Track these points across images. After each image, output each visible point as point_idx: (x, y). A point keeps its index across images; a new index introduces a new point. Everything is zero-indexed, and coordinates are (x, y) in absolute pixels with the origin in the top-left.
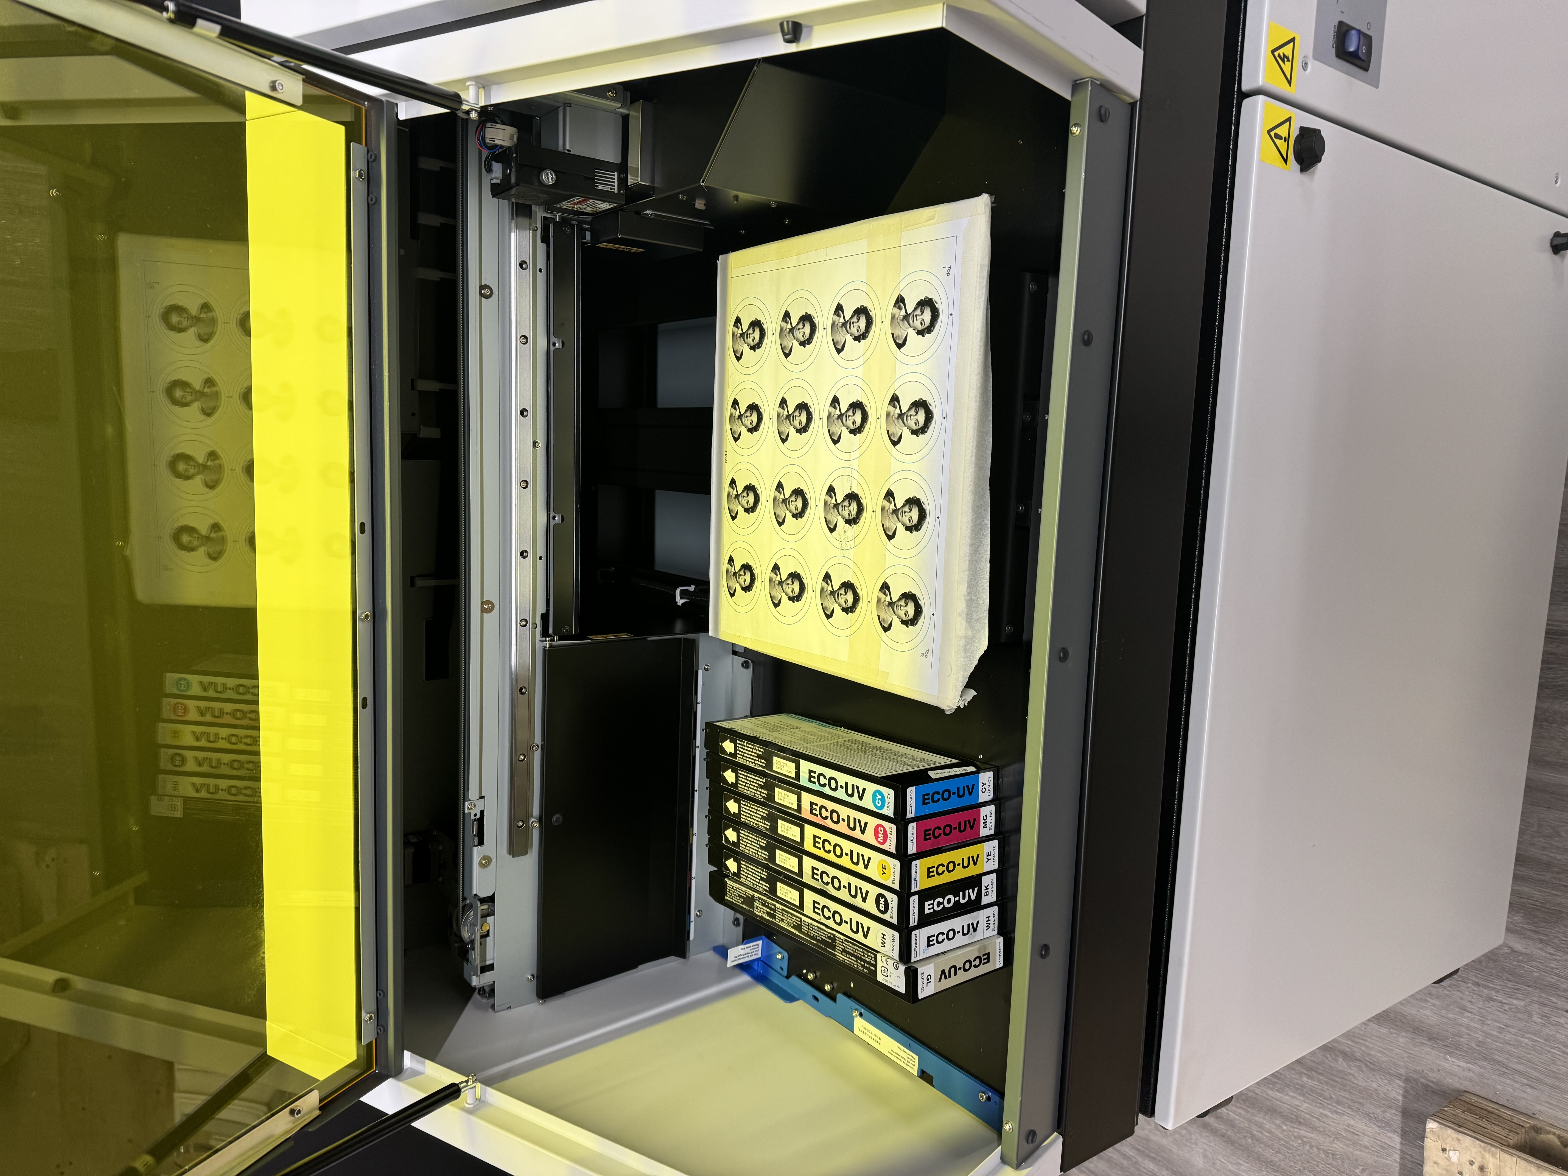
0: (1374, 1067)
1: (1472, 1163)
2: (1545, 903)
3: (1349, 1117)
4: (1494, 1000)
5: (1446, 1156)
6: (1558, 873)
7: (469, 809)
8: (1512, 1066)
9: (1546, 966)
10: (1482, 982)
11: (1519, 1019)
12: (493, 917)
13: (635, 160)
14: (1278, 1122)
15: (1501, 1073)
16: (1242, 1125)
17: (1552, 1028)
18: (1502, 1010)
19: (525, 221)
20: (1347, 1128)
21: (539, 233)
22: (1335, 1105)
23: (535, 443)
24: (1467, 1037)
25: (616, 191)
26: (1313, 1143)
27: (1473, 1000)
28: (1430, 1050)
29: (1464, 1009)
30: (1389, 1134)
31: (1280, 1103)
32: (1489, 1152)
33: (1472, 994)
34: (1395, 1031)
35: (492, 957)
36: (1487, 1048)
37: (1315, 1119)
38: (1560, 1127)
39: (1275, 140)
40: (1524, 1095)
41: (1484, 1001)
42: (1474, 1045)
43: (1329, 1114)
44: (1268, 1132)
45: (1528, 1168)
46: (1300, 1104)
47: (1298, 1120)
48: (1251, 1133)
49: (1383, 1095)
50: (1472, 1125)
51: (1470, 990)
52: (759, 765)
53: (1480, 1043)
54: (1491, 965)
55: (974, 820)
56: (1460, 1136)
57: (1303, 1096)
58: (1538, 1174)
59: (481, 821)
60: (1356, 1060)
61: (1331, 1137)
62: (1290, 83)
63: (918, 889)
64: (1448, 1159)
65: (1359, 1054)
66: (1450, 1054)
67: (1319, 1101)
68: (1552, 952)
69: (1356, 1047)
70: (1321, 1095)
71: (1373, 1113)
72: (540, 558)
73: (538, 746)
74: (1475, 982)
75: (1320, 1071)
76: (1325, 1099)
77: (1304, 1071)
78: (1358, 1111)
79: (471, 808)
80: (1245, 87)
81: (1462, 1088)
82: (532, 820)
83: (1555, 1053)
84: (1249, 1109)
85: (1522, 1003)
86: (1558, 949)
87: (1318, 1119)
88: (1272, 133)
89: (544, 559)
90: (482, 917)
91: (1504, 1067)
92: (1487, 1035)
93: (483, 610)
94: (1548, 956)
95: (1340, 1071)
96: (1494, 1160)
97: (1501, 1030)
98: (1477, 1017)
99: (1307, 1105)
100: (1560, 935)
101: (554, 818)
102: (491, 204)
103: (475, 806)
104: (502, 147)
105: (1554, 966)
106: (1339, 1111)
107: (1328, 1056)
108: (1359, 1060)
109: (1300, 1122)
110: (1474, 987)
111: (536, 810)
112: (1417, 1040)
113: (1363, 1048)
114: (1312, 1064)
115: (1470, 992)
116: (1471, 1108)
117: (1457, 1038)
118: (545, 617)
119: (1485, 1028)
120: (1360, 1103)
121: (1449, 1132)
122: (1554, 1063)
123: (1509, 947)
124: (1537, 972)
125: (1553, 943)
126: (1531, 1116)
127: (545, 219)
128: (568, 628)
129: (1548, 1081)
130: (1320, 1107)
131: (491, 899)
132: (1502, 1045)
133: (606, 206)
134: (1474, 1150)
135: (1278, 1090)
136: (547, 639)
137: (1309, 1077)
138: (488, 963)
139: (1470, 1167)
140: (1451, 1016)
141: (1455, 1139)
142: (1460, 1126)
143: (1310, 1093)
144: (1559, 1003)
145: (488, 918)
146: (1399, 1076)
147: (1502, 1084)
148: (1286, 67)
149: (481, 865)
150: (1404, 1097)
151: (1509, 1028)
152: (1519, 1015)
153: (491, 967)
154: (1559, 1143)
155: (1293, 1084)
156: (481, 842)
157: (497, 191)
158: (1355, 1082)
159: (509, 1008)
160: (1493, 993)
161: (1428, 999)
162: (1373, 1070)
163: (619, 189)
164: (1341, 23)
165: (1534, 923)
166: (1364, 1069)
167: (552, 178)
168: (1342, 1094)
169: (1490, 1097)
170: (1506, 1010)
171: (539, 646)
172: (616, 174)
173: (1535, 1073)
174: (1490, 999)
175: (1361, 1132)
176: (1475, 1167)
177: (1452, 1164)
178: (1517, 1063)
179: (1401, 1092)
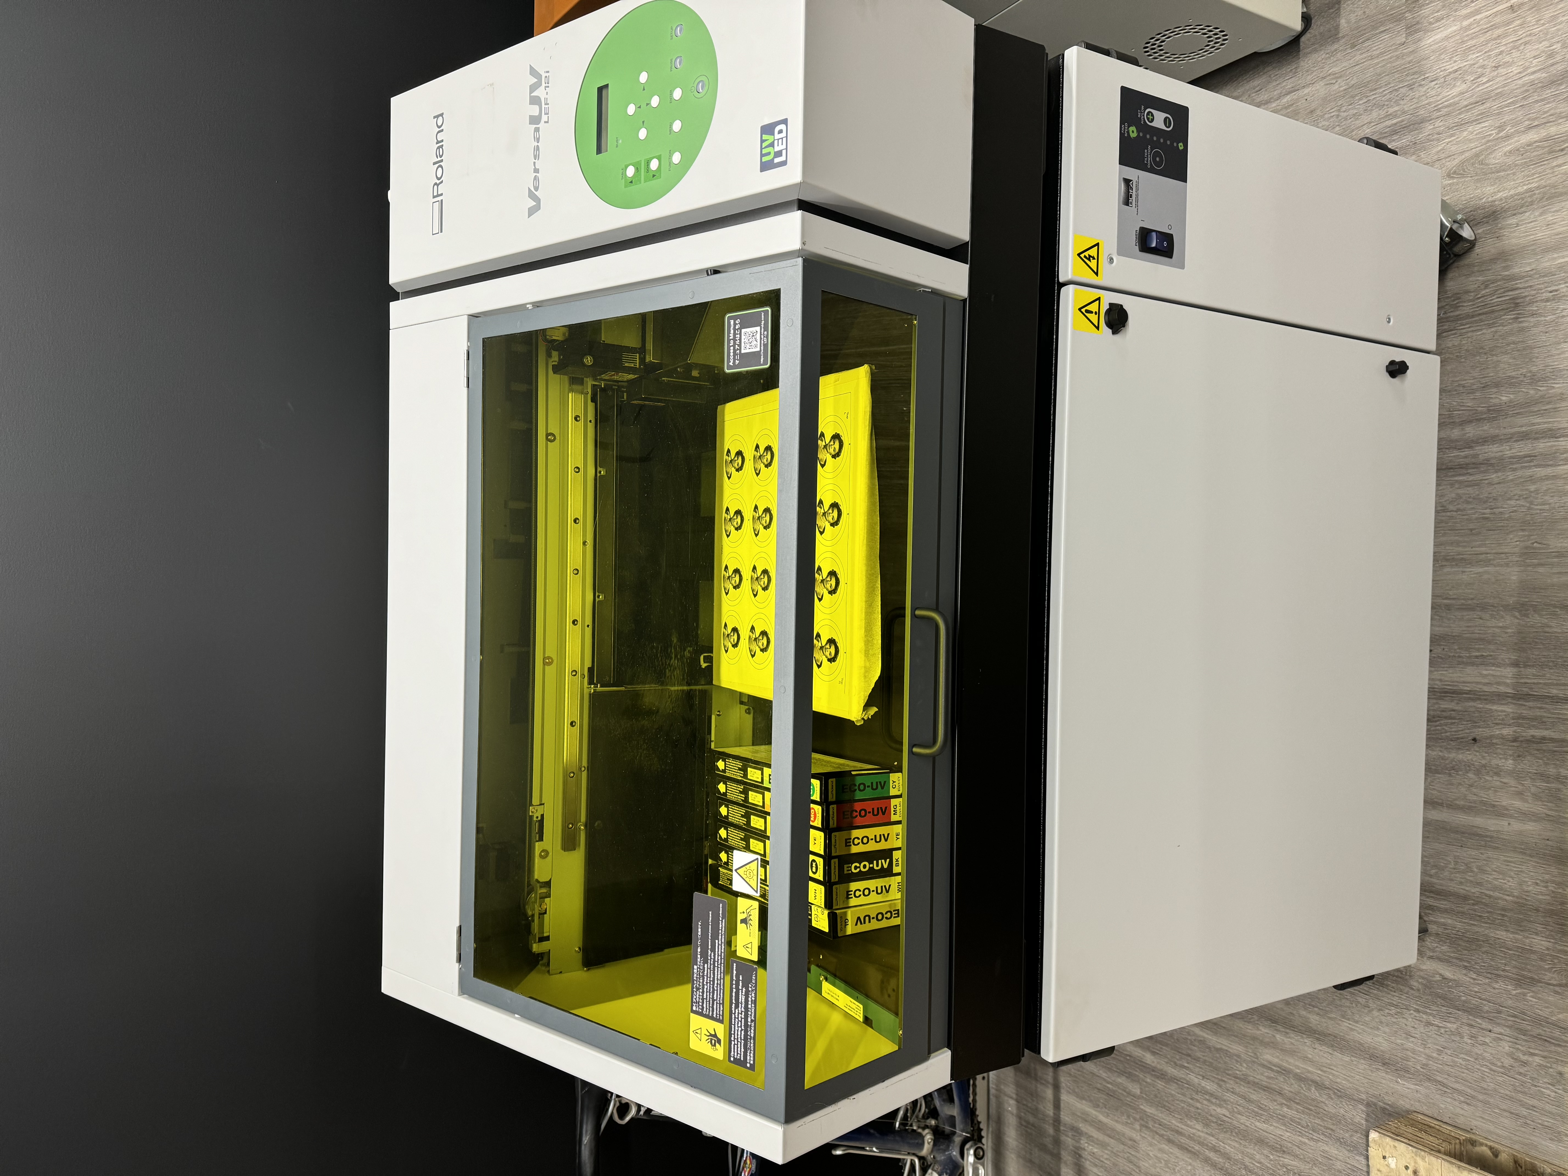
0: (1340, 1094)
1: (1407, 1168)
2: (1465, 933)
3: (1323, 1143)
4: (1433, 1025)
5: (1386, 1163)
6: (1473, 904)
7: (532, 812)
8: (1452, 1085)
9: (1470, 990)
10: (1422, 1009)
11: (1454, 1041)
12: (549, 899)
13: (650, 346)
14: (1265, 1152)
15: (1443, 1092)
16: (1236, 1158)
17: (1480, 1047)
18: (1439, 1034)
19: (579, 387)
20: (1322, 1154)
21: (589, 396)
22: (1311, 1132)
23: (584, 543)
24: (1413, 1060)
25: (638, 367)
26: (1296, 1171)
27: (1416, 1026)
28: (1384, 1075)
29: (1409, 1035)
30: (1357, 1158)
31: (1266, 1134)
32: (1420, 1156)
33: (1414, 1020)
34: (1355, 1059)
35: (548, 930)
36: (1429, 1070)
37: (1296, 1147)
38: (1493, 1139)
39: (1086, 314)
40: (1462, 1112)
41: (1425, 1026)
42: (1419, 1068)
43: (1307, 1141)
44: (1258, 1163)
45: (1451, 1169)
46: (1283, 1134)
47: (1282, 1150)
48: (1244, 1165)
49: (1350, 1121)
50: (1411, 1136)
51: (1412, 1016)
52: (739, 776)
53: (1425, 1066)
54: (1427, 991)
55: (886, 808)
56: (1397, 1144)
57: (1285, 1125)
58: (1459, 1174)
59: (541, 822)
60: (1325, 1088)
61: (1310, 1164)
62: (1097, 274)
63: (837, 854)
64: (1388, 1166)
65: (1328, 1083)
66: (1400, 1077)
67: (1298, 1130)
68: (1474, 977)
69: (1325, 1077)
70: (1299, 1124)
71: (1343, 1138)
72: (588, 626)
73: (585, 768)
74: (1416, 1008)
75: (1297, 1101)
76: (1303, 1127)
77: (1285, 1102)
78: (1330, 1137)
79: (535, 812)
80: (1061, 280)
81: (1413, 1109)
82: (579, 824)
83: (1484, 1071)
84: (1241, 1142)
85: (1455, 1026)
86: (1479, 974)
87: (1298, 1147)
88: (1084, 310)
89: (591, 627)
90: (541, 898)
91: (1444, 1087)
92: (1429, 1057)
93: (545, 664)
94: (1472, 981)
95: (1313, 1100)
96: (1424, 1163)
97: (1440, 1052)
98: (1419, 1041)
99: (1289, 1134)
100: (1479, 961)
101: (597, 823)
102: (555, 379)
103: (537, 811)
104: (558, 340)
105: (1476, 990)
106: (1315, 1138)
107: (1303, 1086)
108: (1328, 1088)
109: (1284, 1151)
110: (1415, 1014)
111: (583, 818)
112: (1374, 1066)
113: (1330, 1077)
114: (1291, 1094)
115: (1412, 1018)
116: (1414, 1123)
117: (1405, 1062)
118: (591, 670)
119: (1427, 1051)
120: (1332, 1130)
121: (1387, 1140)
122: (1484, 1081)
123: (1441, 975)
124: (1464, 996)
125: (1474, 968)
126: (1469, 1131)
127: (594, 386)
128: (608, 678)
129: (1481, 1097)
130: (1299, 1136)
131: (548, 884)
132: (1441, 1066)
133: (631, 377)
134: (1408, 1156)
135: (1264, 1122)
136: (592, 686)
137: (1289, 1107)
138: (545, 935)
139: (1406, 1171)
140: (1399, 1041)
141: (1392, 1146)
142: (1397, 1135)
143: (1291, 1122)
144: (1484, 1023)
145: (546, 899)
146: (1360, 1101)
147: (1444, 1103)
148: (1093, 264)
149: (541, 856)
150: (1367, 1120)
151: (1446, 1050)
152: (1453, 1037)
153: (547, 938)
154: (1491, 1154)
155: (1276, 1114)
156: (541, 839)
157: (556, 369)
158: (1327, 1109)
159: (561, 972)
160: (1431, 1017)
161: (1380, 1027)
162: (1340, 1097)
163: (640, 366)
164: (1142, 229)
165: (1458, 951)
166: (1333, 1096)
167: (591, 361)
168: (1316, 1121)
169: (1435, 1116)
170: (1441, 1033)
171: (586, 691)
172: (638, 355)
173: (1469, 1091)
174: (1428, 1024)
175: (1334, 1157)
176: (1410, 1171)
177: (1392, 1170)
178: (1455, 1082)
179: (1364, 1116)
